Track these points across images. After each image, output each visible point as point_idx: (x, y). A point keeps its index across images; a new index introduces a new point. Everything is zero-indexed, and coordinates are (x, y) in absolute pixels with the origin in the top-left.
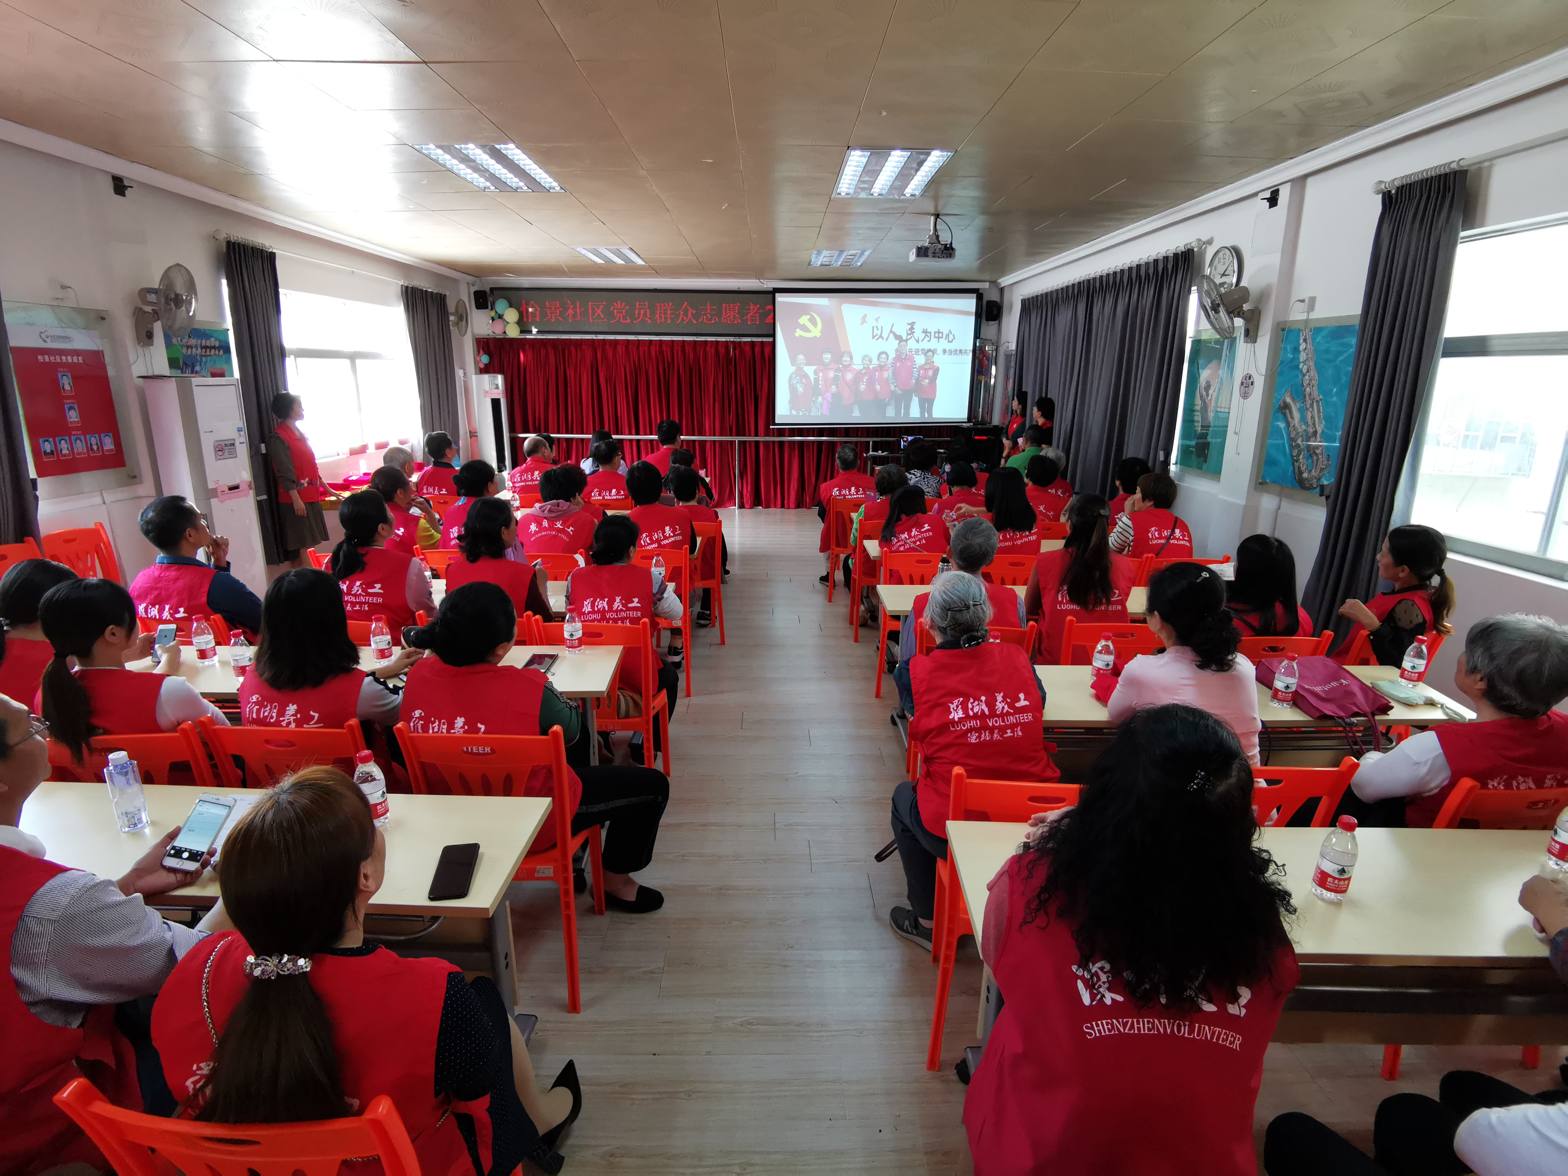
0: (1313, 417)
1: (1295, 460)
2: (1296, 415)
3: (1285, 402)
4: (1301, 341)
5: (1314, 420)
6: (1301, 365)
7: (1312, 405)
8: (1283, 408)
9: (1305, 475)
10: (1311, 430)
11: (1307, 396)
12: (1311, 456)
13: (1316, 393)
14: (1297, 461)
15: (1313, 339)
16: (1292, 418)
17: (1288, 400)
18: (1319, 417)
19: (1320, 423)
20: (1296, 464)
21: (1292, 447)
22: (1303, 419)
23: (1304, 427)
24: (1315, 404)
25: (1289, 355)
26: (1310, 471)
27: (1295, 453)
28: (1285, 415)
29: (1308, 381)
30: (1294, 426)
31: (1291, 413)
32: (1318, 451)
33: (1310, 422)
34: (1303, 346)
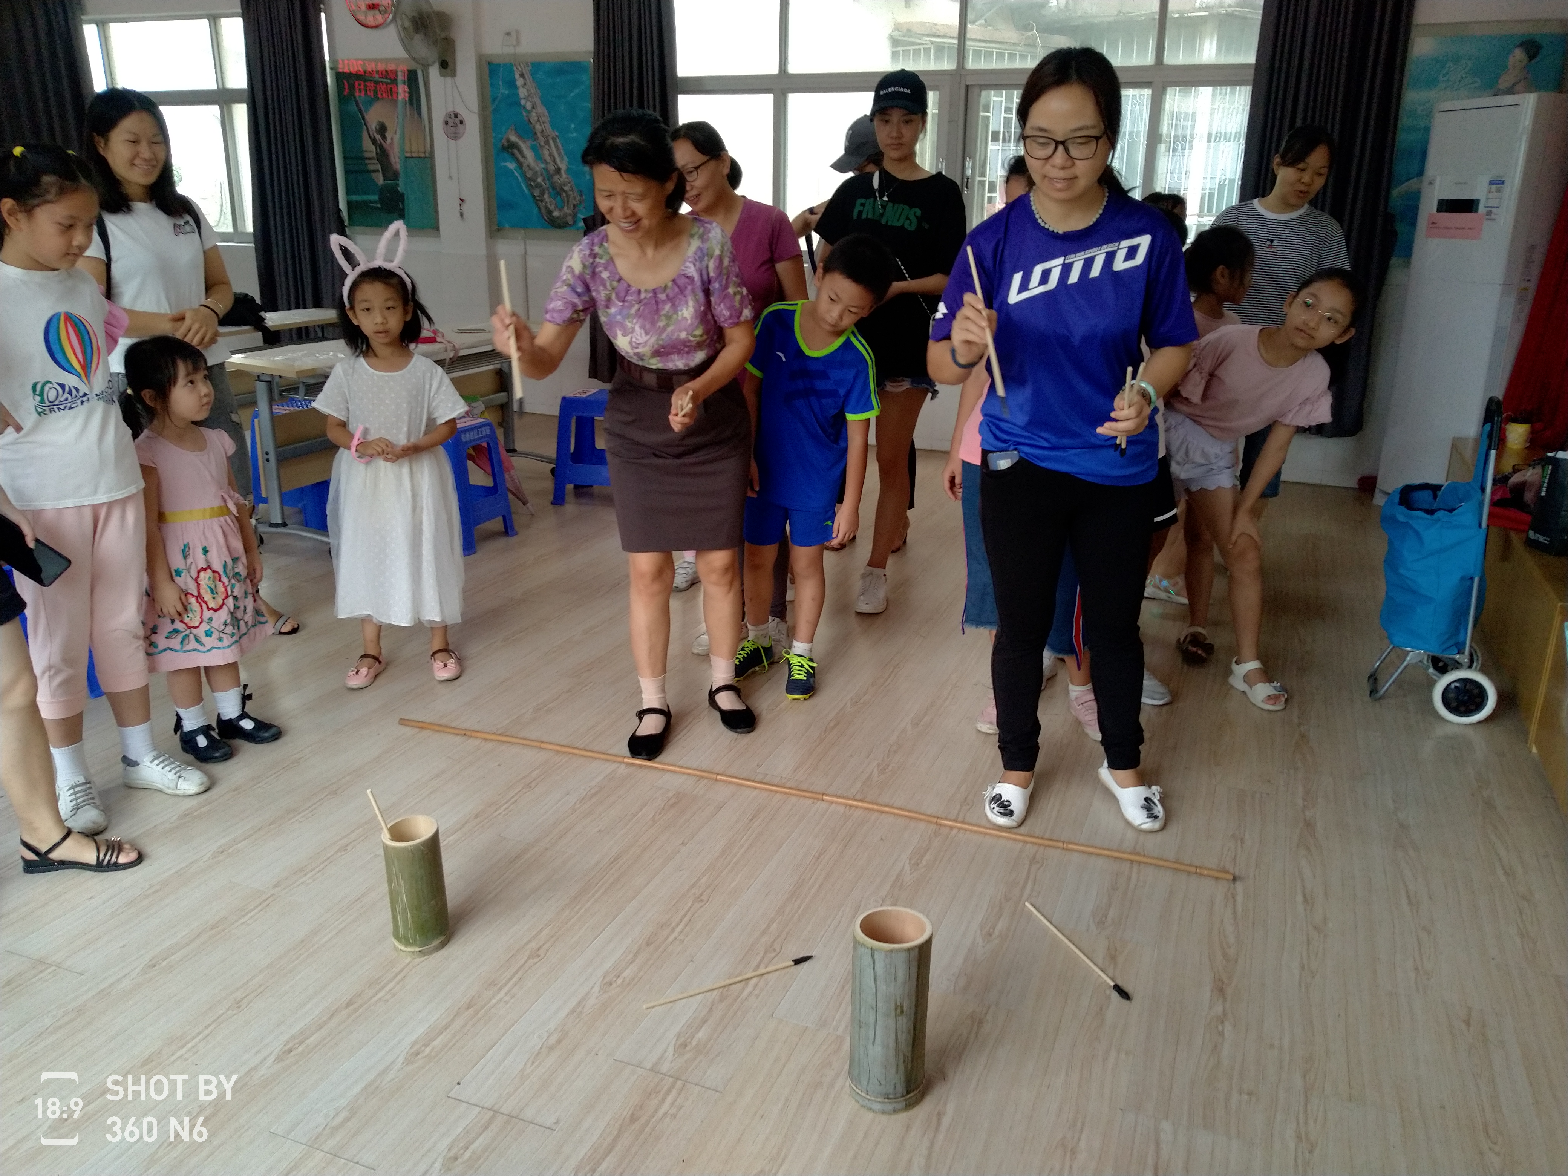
0: (551, 155)
1: (538, 201)
2: (529, 155)
3: (508, 141)
4: (517, 76)
5: (554, 157)
6: (523, 102)
7: (547, 142)
8: (508, 147)
9: (556, 214)
10: (552, 168)
11: (539, 135)
12: (559, 194)
13: (549, 129)
15: (533, 74)
16: (524, 156)
17: (514, 138)
18: (560, 154)
19: (562, 159)
21: (530, 187)
22: (539, 157)
23: (542, 166)
24: (551, 142)
25: (503, 91)
27: (537, 192)
28: (513, 154)
29: (536, 119)
30: (528, 166)
31: (520, 151)
33: (548, 159)
34: (520, 82)
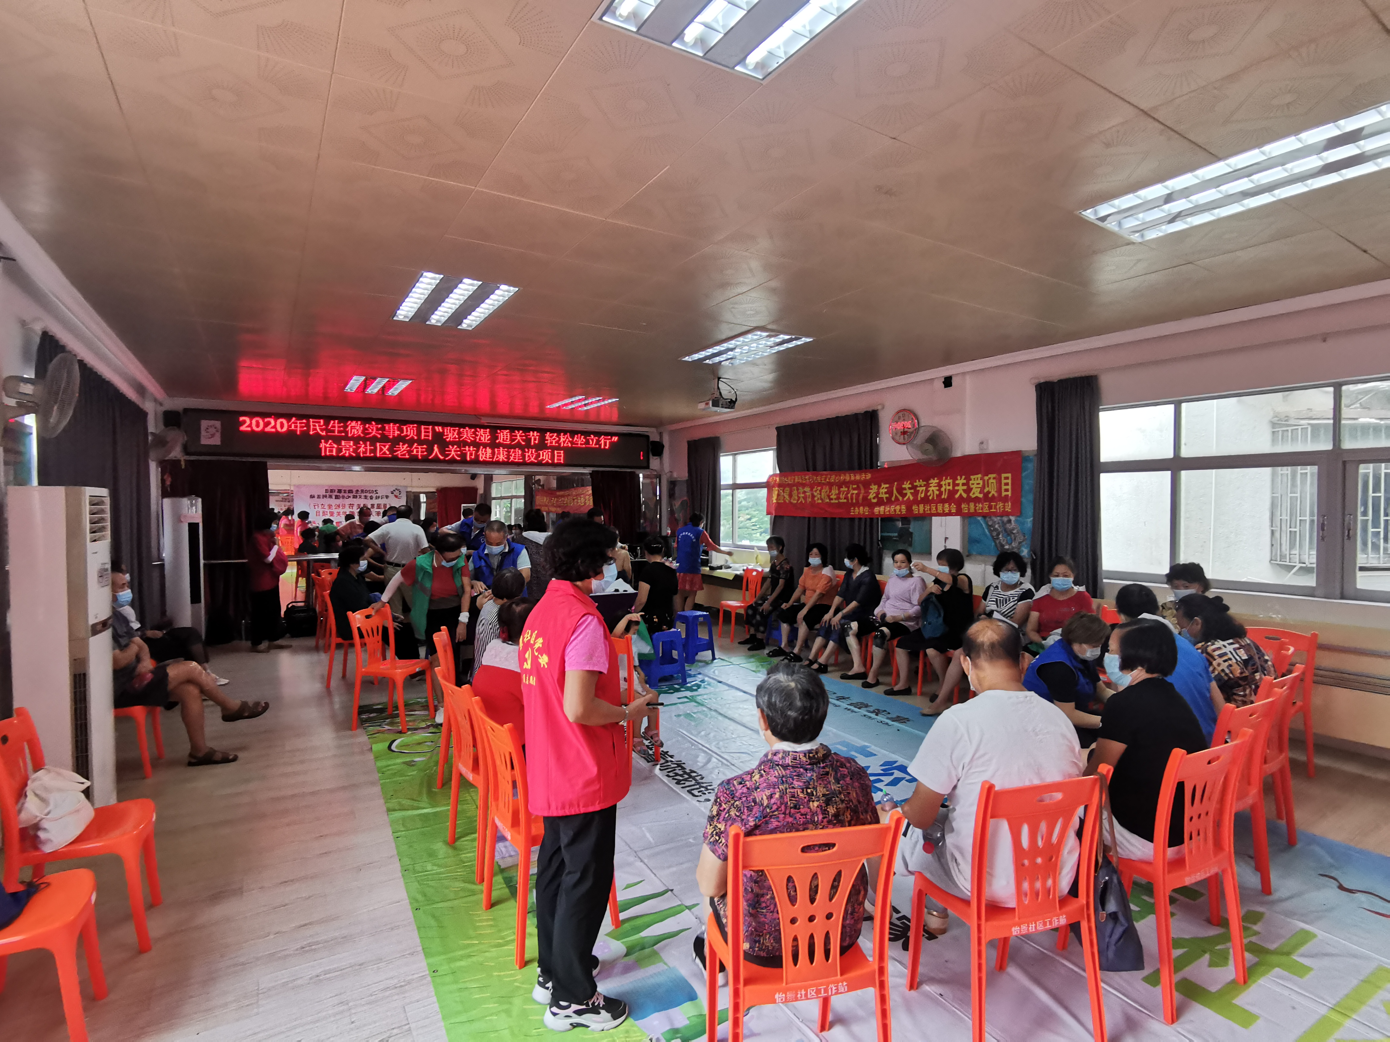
1: (995, 539)
9: (1007, 547)
10: (1005, 519)
12: (1008, 535)
14: (998, 538)
20: (997, 542)
21: (990, 531)
26: (1010, 544)
27: (995, 534)
32: (1014, 532)
